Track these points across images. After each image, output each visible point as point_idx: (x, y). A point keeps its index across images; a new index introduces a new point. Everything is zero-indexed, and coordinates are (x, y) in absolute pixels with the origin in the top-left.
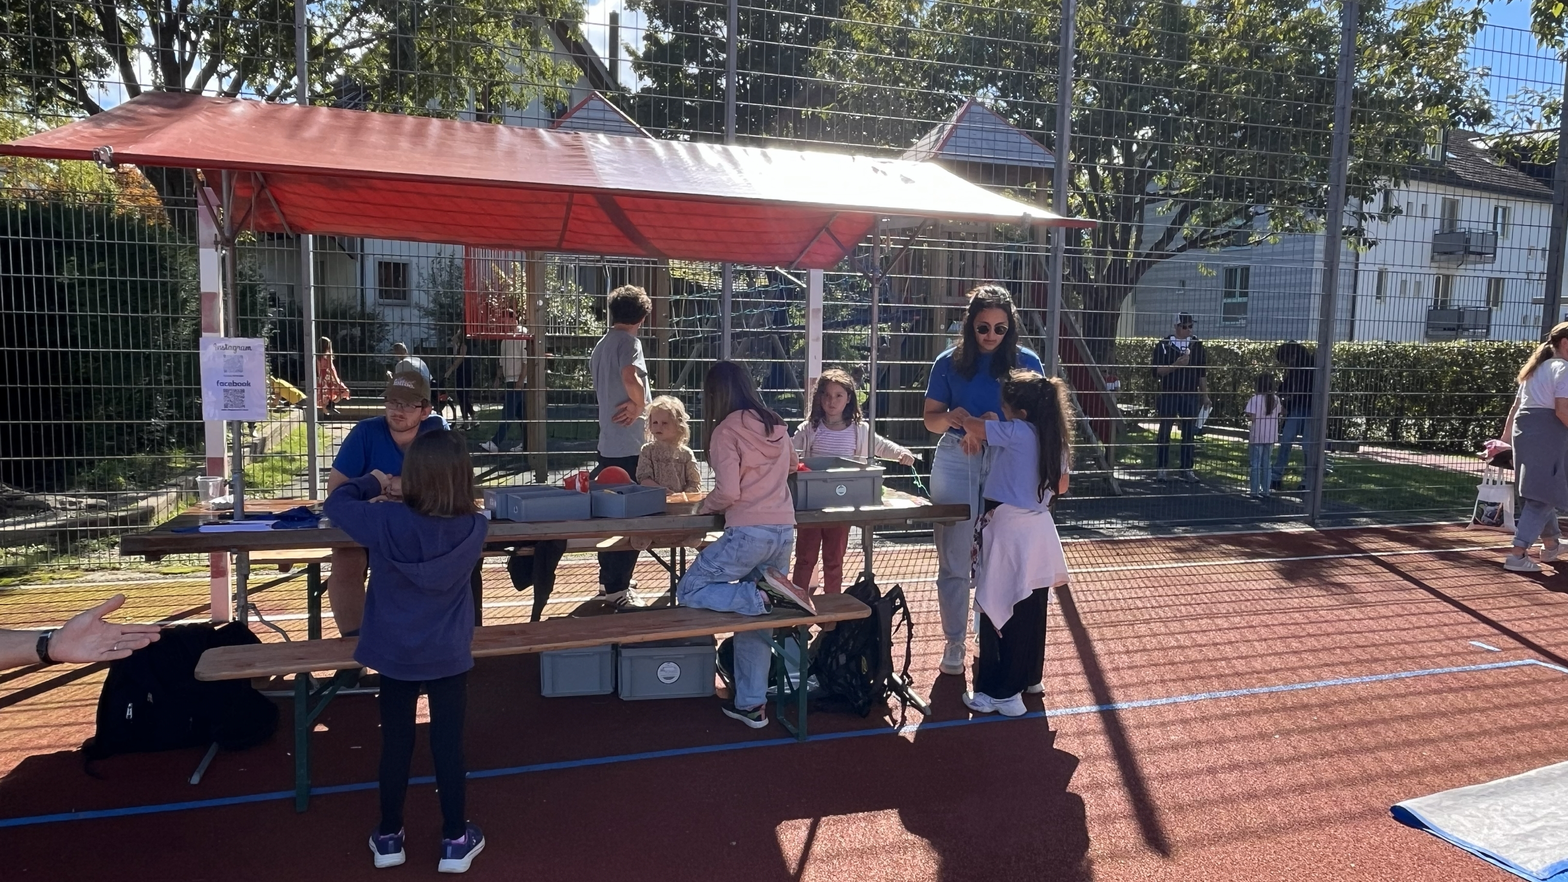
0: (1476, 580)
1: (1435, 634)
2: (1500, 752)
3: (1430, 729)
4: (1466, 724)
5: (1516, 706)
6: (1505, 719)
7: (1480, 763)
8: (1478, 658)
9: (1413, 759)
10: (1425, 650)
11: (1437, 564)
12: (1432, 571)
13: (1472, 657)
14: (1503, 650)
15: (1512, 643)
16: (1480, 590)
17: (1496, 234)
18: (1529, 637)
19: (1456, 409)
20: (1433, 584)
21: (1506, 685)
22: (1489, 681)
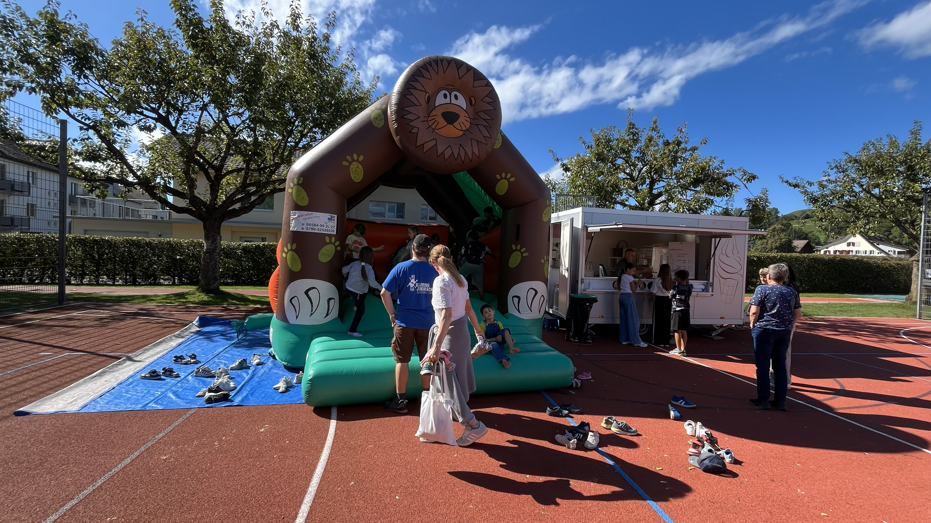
0: (38, 333)
1: (22, 355)
2: (59, 383)
3: (27, 386)
4: (42, 379)
5: (63, 369)
6: (58, 374)
7: (51, 389)
8: (44, 358)
9: (21, 396)
10: (18, 361)
11: (18, 330)
12: (15, 333)
13: (41, 359)
14: (55, 353)
15: (58, 350)
16: (42, 335)
17: (29, 184)
18: (66, 346)
19: (16, 265)
20: (17, 337)
21: (58, 364)
22: (50, 364)
